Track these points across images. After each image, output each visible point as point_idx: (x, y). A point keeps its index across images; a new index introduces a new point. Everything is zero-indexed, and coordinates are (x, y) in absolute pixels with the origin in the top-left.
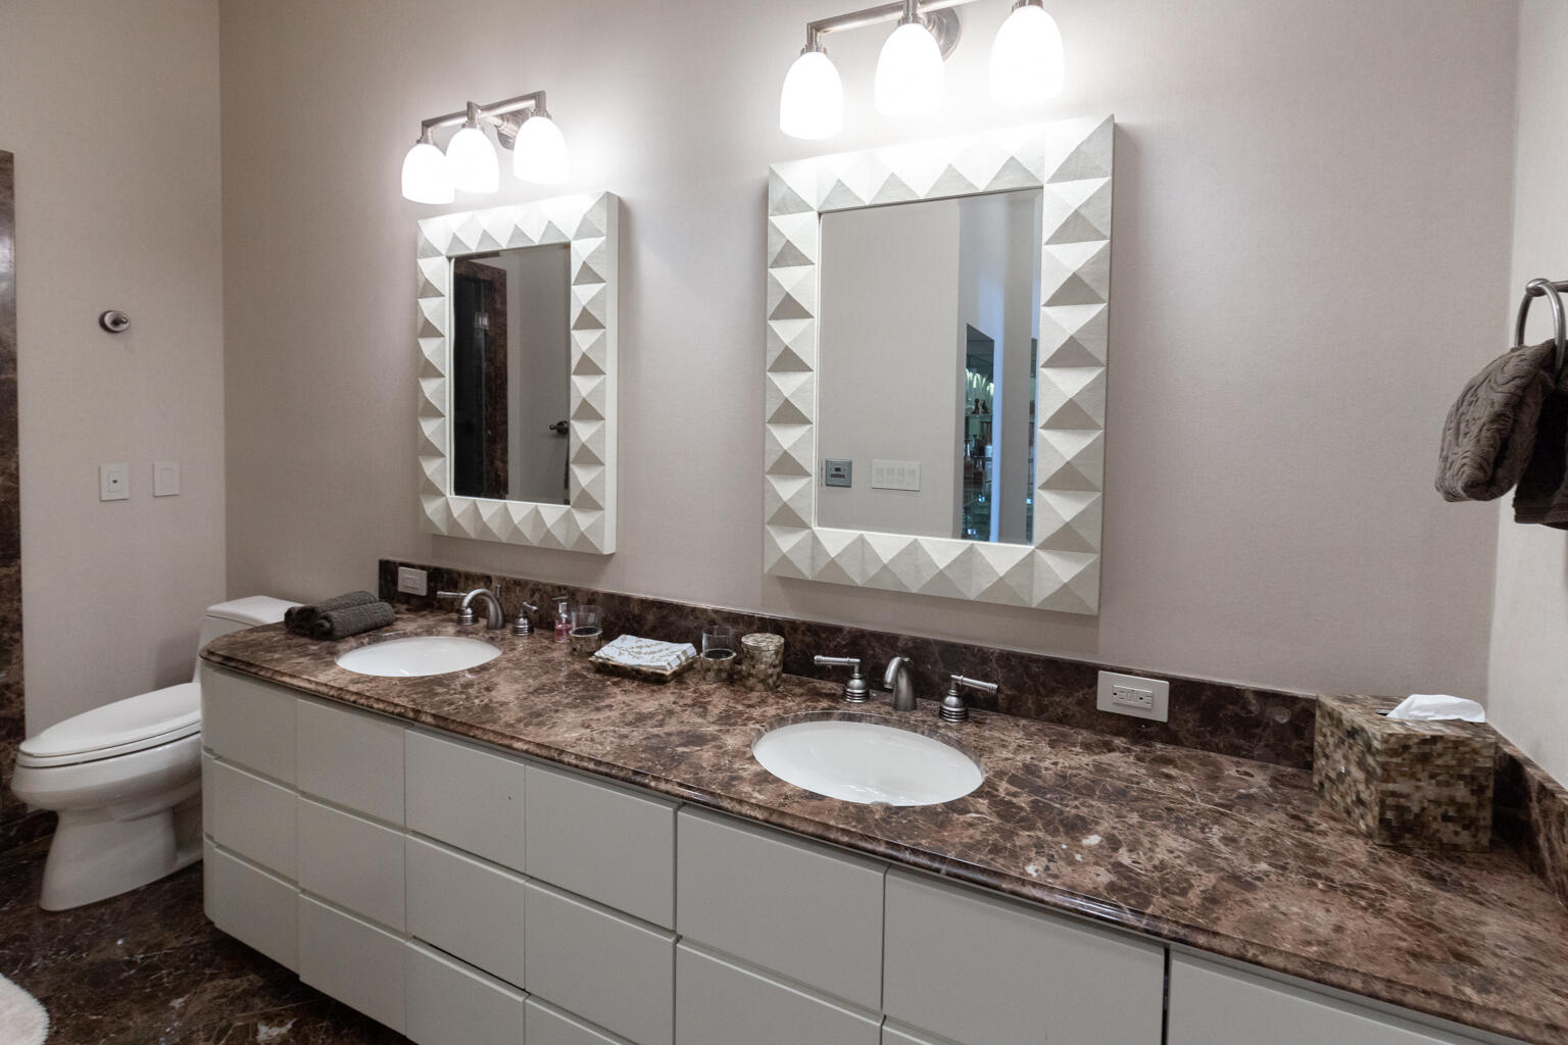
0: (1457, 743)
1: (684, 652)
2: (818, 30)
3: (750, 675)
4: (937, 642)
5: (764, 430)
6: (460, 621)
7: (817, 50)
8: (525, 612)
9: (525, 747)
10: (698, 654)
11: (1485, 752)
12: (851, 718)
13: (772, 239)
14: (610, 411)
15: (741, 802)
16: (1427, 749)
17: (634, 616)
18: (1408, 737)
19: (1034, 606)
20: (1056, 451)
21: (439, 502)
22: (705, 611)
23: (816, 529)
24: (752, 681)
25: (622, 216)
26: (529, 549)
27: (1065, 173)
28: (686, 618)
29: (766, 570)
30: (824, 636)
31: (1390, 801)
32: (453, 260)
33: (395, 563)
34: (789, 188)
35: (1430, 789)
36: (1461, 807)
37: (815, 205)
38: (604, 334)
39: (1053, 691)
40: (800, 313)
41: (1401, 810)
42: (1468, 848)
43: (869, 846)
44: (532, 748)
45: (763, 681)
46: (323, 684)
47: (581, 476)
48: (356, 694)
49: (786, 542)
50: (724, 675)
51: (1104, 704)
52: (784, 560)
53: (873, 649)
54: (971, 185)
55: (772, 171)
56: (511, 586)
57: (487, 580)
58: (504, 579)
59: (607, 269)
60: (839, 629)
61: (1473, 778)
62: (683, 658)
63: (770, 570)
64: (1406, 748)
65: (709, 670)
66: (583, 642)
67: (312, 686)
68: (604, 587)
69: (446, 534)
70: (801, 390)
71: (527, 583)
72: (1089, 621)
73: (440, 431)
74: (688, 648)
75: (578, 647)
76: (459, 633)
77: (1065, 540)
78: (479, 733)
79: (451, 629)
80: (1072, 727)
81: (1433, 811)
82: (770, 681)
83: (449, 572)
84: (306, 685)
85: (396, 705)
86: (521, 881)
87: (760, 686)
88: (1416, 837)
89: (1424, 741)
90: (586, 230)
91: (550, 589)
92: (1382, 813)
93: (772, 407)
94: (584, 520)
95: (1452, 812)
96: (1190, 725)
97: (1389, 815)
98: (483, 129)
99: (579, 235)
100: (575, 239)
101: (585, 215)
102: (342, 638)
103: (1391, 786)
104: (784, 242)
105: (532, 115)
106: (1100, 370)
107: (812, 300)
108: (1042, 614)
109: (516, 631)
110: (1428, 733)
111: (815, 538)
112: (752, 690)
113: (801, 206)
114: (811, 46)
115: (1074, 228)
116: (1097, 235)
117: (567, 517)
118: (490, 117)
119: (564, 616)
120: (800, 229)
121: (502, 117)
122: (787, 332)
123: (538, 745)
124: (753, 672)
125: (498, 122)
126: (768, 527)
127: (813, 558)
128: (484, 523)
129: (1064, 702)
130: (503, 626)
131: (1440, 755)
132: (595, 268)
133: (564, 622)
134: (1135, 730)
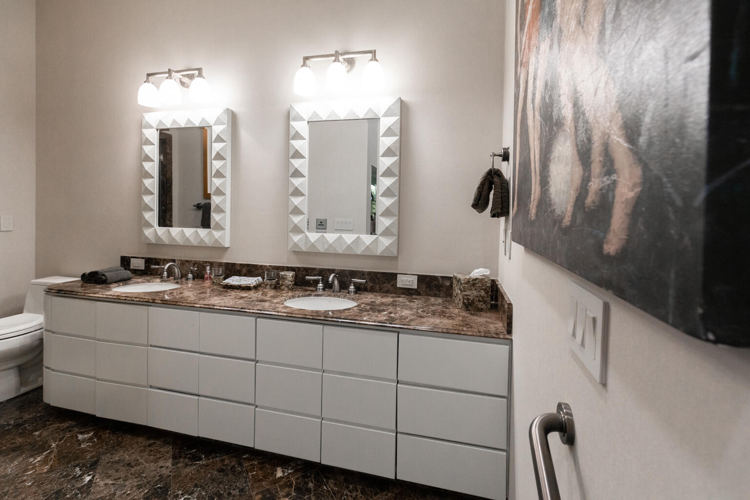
0: (482, 280)
1: (258, 280)
2: (307, 59)
3: (283, 285)
4: (348, 270)
5: (288, 198)
6: (162, 277)
7: (306, 66)
8: (191, 271)
9: (200, 306)
10: (263, 281)
11: (489, 282)
12: (318, 295)
13: (291, 130)
14: (228, 191)
15: (278, 312)
16: (474, 282)
17: (237, 270)
18: (469, 279)
19: (378, 254)
20: (384, 204)
21: (151, 230)
22: (266, 266)
23: (307, 233)
24: (283, 287)
25: (233, 118)
26: (193, 247)
27: (386, 114)
28: (259, 269)
29: (289, 248)
30: (310, 271)
31: (465, 297)
32: (159, 131)
33: (128, 257)
34: (297, 112)
35: (475, 293)
36: (483, 298)
37: (306, 118)
38: (226, 162)
39: (384, 283)
40: (301, 156)
41: (468, 299)
42: (485, 309)
43: (319, 318)
44: (202, 306)
45: (288, 287)
46: (109, 295)
47: (215, 217)
48: (126, 297)
49: (296, 238)
50: (273, 286)
51: (399, 284)
52: (295, 244)
53: (327, 274)
54: (358, 116)
55: (291, 106)
56: (183, 263)
57: (174, 261)
58: (181, 260)
59: (227, 137)
60: (315, 269)
61: (486, 289)
62: (257, 282)
63: (290, 249)
64: (469, 282)
65: (267, 285)
66: (217, 279)
67: (105, 296)
68: (225, 260)
69: (154, 243)
70: (301, 184)
71: (191, 261)
72: (395, 258)
73: (152, 200)
74: (260, 278)
75: (215, 281)
76: (162, 281)
77: (387, 233)
78: (181, 304)
79: (158, 280)
80: (390, 293)
81: (476, 299)
82: (290, 287)
83: (155, 259)
84: (102, 296)
85: (144, 299)
86: (198, 355)
87: (286, 289)
88: (472, 307)
89: (474, 280)
90: (218, 122)
91: (201, 262)
92: (463, 301)
93: (291, 190)
94: (217, 234)
95: (481, 299)
96: (423, 289)
97: (465, 301)
98: (175, 80)
99: (215, 124)
100: (214, 125)
101: (218, 117)
102: (111, 283)
103: (466, 293)
104: (295, 131)
105: (197, 77)
106: (397, 178)
107: (305, 152)
108: (381, 258)
109: (187, 279)
110: (475, 278)
111: (306, 236)
112: (283, 290)
113: (302, 119)
114: (304, 65)
115: (389, 132)
116: (395, 135)
117: (210, 233)
118: (179, 75)
119: (208, 272)
120: (301, 127)
121: (183, 75)
122: (297, 163)
123: (205, 305)
124: (284, 283)
125: (181, 77)
126: (289, 233)
127: (306, 243)
128: (173, 238)
129: (387, 286)
130: (181, 278)
131: (478, 283)
132: (223, 137)
133: (208, 274)
134: (408, 292)
